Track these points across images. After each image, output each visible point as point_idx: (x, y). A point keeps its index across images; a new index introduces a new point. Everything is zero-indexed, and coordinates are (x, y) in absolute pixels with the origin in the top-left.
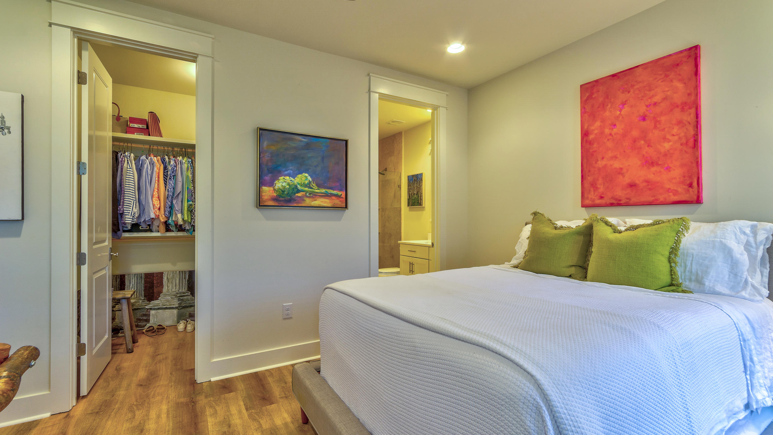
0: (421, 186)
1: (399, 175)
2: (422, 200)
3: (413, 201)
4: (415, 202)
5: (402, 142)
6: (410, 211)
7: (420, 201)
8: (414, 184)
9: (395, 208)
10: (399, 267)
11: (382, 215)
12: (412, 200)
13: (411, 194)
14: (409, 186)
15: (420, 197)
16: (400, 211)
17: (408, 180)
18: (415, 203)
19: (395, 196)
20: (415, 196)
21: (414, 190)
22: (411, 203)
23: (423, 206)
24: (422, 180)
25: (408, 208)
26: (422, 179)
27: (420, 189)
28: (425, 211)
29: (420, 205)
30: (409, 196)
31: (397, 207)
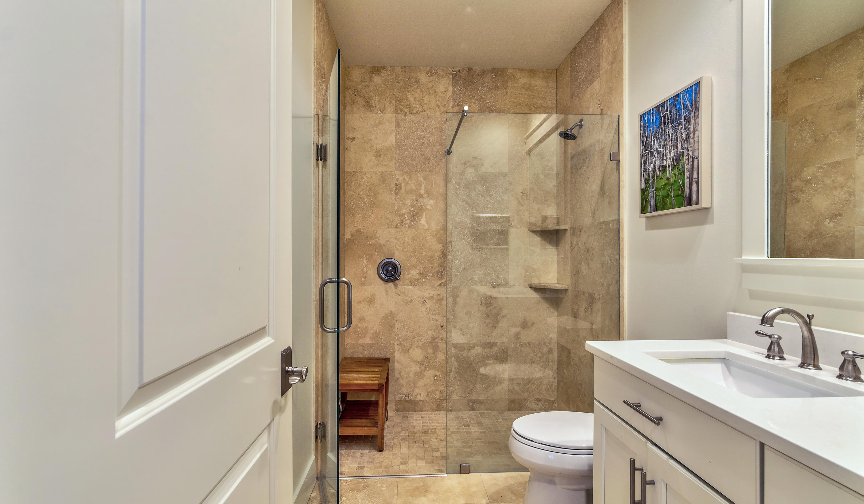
0: (694, 131)
1: (615, 125)
2: (698, 183)
3: (661, 193)
4: (667, 196)
5: (621, 22)
6: (650, 227)
7: (687, 190)
8: (664, 133)
9: (604, 223)
10: (590, 409)
11: (572, 245)
12: (658, 189)
13: (654, 171)
14: (644, 145)
15: (687, 174)
16: (618, 231)
17: (643, 126)
18: (668, 200)
19: (602, 189)
20: (669, 173)
21: (662, 155)
22: (651, 201)
23: (704, 203)
24: (697, 109)
25: (643, 220)
26: (697, 102)
27: (688, 143)
28: (712, 222)
29: (690, 203)
30: (647, 180)
31: (610, 219)
